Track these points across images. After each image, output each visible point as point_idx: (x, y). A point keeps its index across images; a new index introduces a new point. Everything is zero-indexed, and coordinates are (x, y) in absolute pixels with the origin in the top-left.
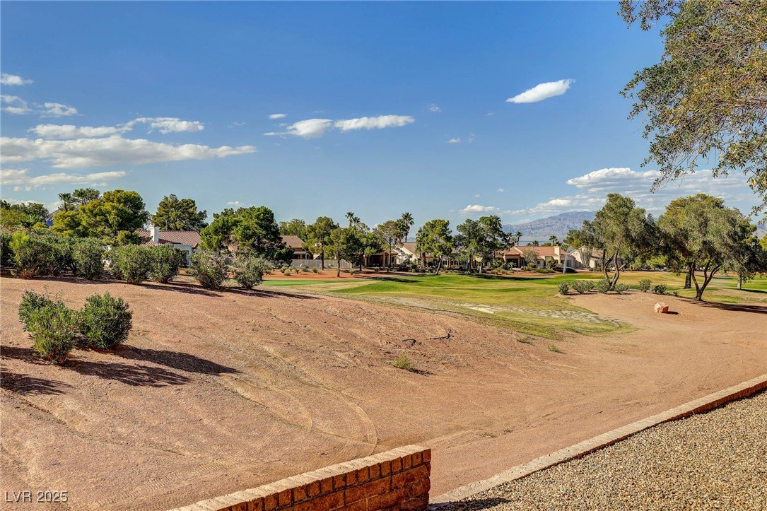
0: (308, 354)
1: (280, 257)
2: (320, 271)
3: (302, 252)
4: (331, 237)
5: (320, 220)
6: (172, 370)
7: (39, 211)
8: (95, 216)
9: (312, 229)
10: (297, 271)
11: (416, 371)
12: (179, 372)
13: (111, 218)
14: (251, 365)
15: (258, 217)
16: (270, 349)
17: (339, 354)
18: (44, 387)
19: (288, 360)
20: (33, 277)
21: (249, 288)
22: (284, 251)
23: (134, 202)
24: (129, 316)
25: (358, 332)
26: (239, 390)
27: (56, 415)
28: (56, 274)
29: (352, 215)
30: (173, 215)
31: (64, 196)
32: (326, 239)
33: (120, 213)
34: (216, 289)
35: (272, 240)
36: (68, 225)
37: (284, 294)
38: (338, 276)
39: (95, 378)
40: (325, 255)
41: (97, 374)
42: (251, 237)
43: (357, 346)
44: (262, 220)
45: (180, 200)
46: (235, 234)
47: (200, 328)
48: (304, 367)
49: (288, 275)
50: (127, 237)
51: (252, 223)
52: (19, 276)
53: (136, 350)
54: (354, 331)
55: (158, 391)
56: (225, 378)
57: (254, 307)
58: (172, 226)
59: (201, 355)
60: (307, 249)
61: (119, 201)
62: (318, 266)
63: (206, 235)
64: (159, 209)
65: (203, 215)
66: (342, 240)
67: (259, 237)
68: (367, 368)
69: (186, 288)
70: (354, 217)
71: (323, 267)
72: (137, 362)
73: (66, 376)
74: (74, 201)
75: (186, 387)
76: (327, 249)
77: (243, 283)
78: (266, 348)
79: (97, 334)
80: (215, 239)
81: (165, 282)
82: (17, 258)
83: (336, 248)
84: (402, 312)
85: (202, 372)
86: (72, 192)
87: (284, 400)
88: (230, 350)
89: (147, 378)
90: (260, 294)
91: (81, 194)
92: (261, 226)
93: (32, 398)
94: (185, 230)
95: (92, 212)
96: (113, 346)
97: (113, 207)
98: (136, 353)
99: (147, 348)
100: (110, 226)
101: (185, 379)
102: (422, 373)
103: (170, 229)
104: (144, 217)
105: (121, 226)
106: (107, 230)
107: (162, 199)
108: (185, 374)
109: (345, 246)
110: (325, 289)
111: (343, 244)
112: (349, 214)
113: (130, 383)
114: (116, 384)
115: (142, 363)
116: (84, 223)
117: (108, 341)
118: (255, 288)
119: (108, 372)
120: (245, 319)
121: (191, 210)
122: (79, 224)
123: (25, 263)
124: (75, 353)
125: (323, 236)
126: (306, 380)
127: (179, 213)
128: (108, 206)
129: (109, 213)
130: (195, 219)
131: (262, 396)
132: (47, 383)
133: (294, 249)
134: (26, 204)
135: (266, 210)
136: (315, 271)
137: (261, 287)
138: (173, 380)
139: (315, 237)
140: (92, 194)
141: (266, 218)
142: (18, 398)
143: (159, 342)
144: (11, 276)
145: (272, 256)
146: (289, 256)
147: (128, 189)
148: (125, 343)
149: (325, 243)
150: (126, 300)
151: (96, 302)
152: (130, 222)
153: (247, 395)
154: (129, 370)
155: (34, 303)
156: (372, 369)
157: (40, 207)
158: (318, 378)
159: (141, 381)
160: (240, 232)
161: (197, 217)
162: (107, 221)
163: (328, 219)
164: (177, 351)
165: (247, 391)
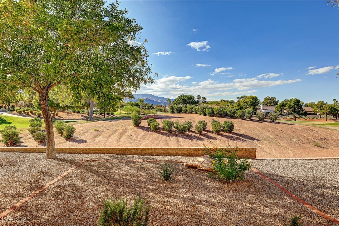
0: (283, 139)
1: (302, 114)
2: (319, 118)
3: (312, 113)
4: (323, 108)
5: (319, 102)
6: (243, 138)
7: (232, 102)
8: (245, 103)
9: (316, 105)
10: (310, 119)
11: (321, 147)
12: (244, 139)
13: (249, 103)
14: (265, 140)
15: (294, 102)
16: (271, 136)
17: (294, 140)
18: (214, 138)
19: (276, 139)
20: (219, 117)
21: (273, 121)
22: (303, 112)
23: (255, 99)
24: (233, 126)
25: (304, 135)
26: (258, 144)
27: (215, 144)
28: (224, 116)
29: (335, 100)
30: (268, 102)
31: (238, 98)
32: (321, 108)
33: (251, 102)
34: (263, 121)
35: (299, 109)
36: (237, 105)
37: (284, 123)
38: (326, 120)
39: (224, 138)
40: (321, 114)
41: (225, 137)
42: (292, 108)
43: (301, 138)
44: (295, 103)
45: (271, 97)
46: (287, 107)
47: (254, 130)
48: (280, 141)
49: (306, 120)
50: (253, 108)
51: (292, 104)
52: (216, 117)
53: (235, 133)
54: (303, 134)
55: (238, 142)
56: (256, 142)
57: (272, 126)
58: (268, 105)
59: (251, 136)
60: (314, 112)
61: (251, 99)
62: (319, 117)
63: (277, 107)
64: (264, 100)
65: (278, 101)
66: (328, 109)
67: (294, 108)
68: (302, 144)
69: (254, 121)
70: (336, 100)
71: (320, 117)
72: (235, 136)
73: (219, 137)
74: (240, 99)
75: (245, 142)
76: (322, 112)
77: (271, 120)
78: (270, 136)
79: (226, 129)
80: (279, 109)
81: (249, 119)
82: (215, 113)
83: (325, 111)
84: (326, 130)
85: (250, 139)
86: (240, 97)
87: (269, 148)
88: (259, 135)
89: (236, 139)
90: (276, 123)
91: (242, 97)
92: (295, 104)
93: (211, 140)
94: (272, 106)
95: (244, 102)
96: (230, 132)
97: (249, 100)
98: (235, 134)
99: (238, 133)
100: (249, 105)
101: (245, 141)
102: (323, 148)
103: (267, 106)
104: (258, 103)
105: (252, 105)
106: (248, 106)
107: (265, 97)
108: (245, 139)
109: (329, 111)
110: (312, 124)
111: (328, 110)
112: (334, 100)
113: (232, 140)
114: (229, 139)
115: (236, 136)
116: (242, 105)
117: (229, 131)
118: (275, 121)
119: (228, 137)
120: (267, 129)
121: (274, 100)
122: (240, 105)
123: (217, 114)
124: (222, 132)
125: (320, 107)
126: (280, 145)
127: (270, 101)
128: (248, 100)
129: (248, 102)
130: (275, 103)
131: (264, 146)
132: (215, 138)
133: (307, 112)
134: (229, 100)
135: (297, 99)
136: (317, 119)
137: (276, 121)
138: (242, 140)
139: (317, 107)
140: (245, 97)
141: (297, 102)
142: (209, 140)
143: (242, 132)
144: (214, 117)
145: (299, 114)
146: (305, 114)
147: (253, 95)
148: (233, 131)
149: (320, 110)
150: (233, 122)
151: (226, 122)
152: (254, 104)
153: (260, 146)
154: (232, 137)
155: (214, 121)
156: (304, 145)
157: (233, 101)
158: (283, 145)
159: (235, 140)
160: (288, 106)
161: (276, 102)
162: (248, 104)
163: (323, 102)
164: (245, 134)
165: (260, 145)
